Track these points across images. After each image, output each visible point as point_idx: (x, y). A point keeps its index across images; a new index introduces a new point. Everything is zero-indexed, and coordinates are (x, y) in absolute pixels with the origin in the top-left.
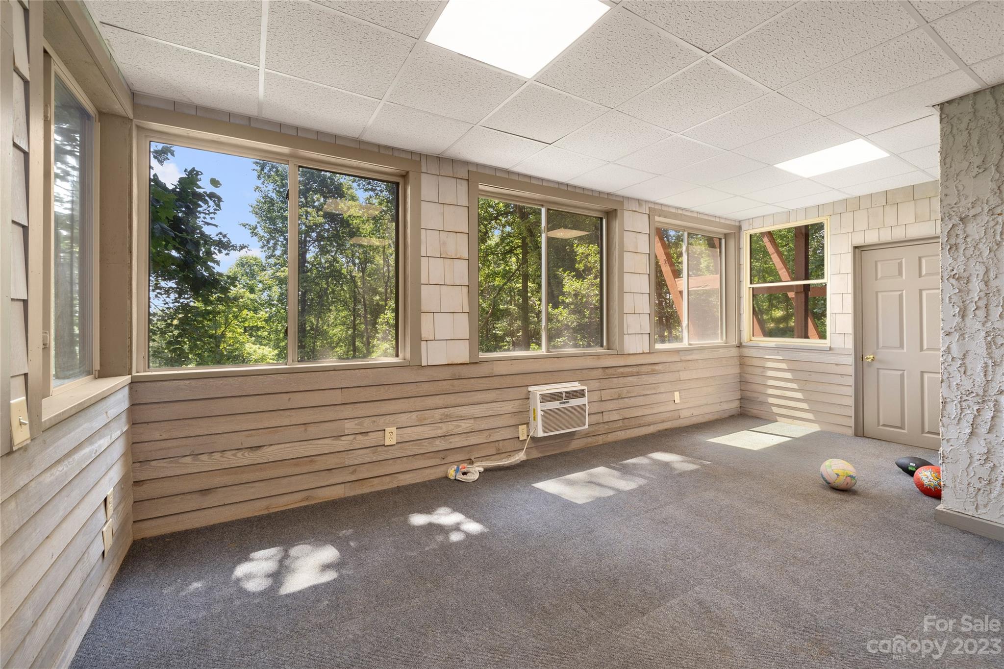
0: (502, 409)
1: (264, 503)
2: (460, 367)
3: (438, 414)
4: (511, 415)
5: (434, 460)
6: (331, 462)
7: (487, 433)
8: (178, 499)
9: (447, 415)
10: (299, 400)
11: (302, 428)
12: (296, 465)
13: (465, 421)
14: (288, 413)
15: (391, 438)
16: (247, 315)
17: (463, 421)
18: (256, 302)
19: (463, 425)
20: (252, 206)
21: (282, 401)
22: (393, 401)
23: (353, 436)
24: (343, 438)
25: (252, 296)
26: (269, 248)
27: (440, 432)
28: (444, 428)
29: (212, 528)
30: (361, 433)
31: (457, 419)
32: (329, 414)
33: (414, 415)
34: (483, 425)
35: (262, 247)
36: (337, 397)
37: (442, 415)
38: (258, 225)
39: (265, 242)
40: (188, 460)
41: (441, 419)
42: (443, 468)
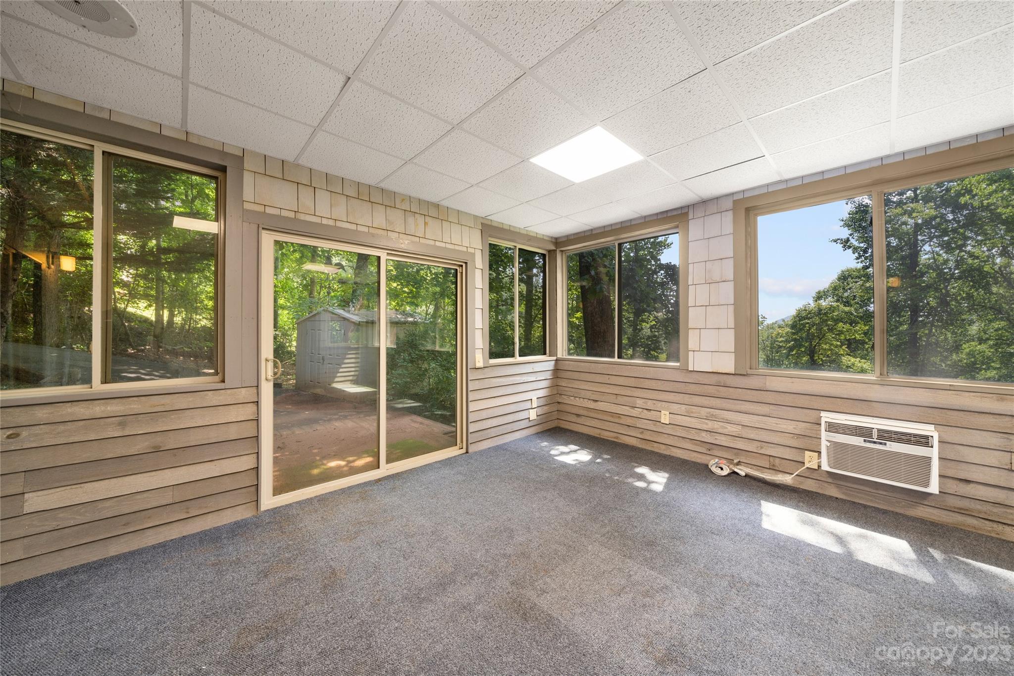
0: (779, 425)
1: (598, 431)
2: (725, 376)
3: (704, 412)
4: (792, 435)
5: (700, 448)
6: (629, 421)
7: (759, 444)
8: (570, 414)
9: (712, 415)
10: (614, 380)
11: (615, 397)
12: (612, 416)
13: (732, 425)
14: (608, 386)
15: (665, 418)
16: (843, 327)
17: (729, 425)
18: (852, 314)
19: (729, 428)
20: (842, 220)
21: (605, 379)
22: (668, 393)
23: (641, 410)
24: (636, 409)
25: (847, 309)
26: (866, 258)
27: (705, 427)
28: (710, 425)
29: (577, 433)
30: (646, 409)
31: (722, 420)
32: (628, 392)
33: (684, 407)
34: (752, 435)
35: (857, 258)
36: (631, 382)
37: (707, 413)
38: (850, 237)
39: (861, 253)
40: (572, 398)
41: (707, 416)
42: (708, 457)
